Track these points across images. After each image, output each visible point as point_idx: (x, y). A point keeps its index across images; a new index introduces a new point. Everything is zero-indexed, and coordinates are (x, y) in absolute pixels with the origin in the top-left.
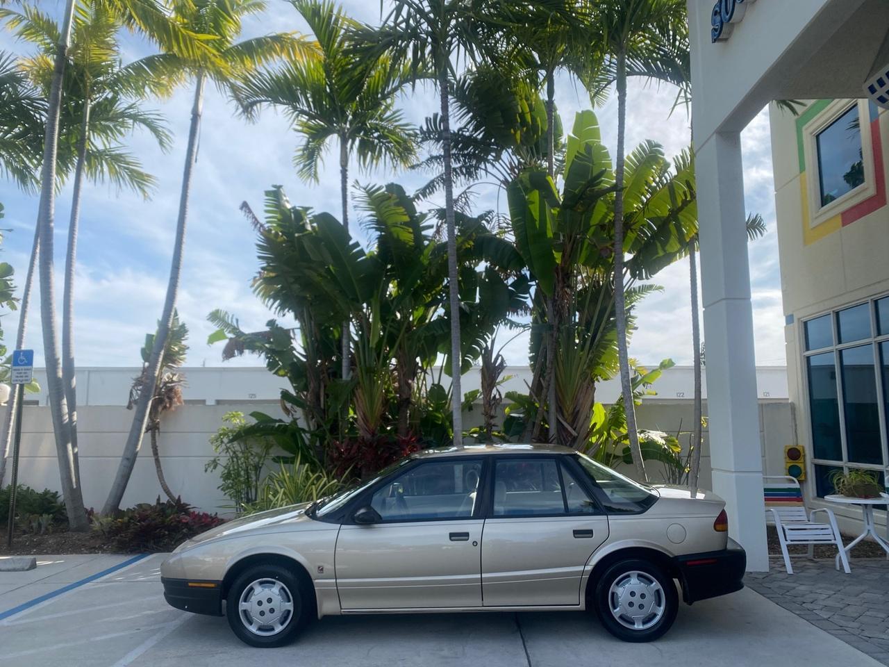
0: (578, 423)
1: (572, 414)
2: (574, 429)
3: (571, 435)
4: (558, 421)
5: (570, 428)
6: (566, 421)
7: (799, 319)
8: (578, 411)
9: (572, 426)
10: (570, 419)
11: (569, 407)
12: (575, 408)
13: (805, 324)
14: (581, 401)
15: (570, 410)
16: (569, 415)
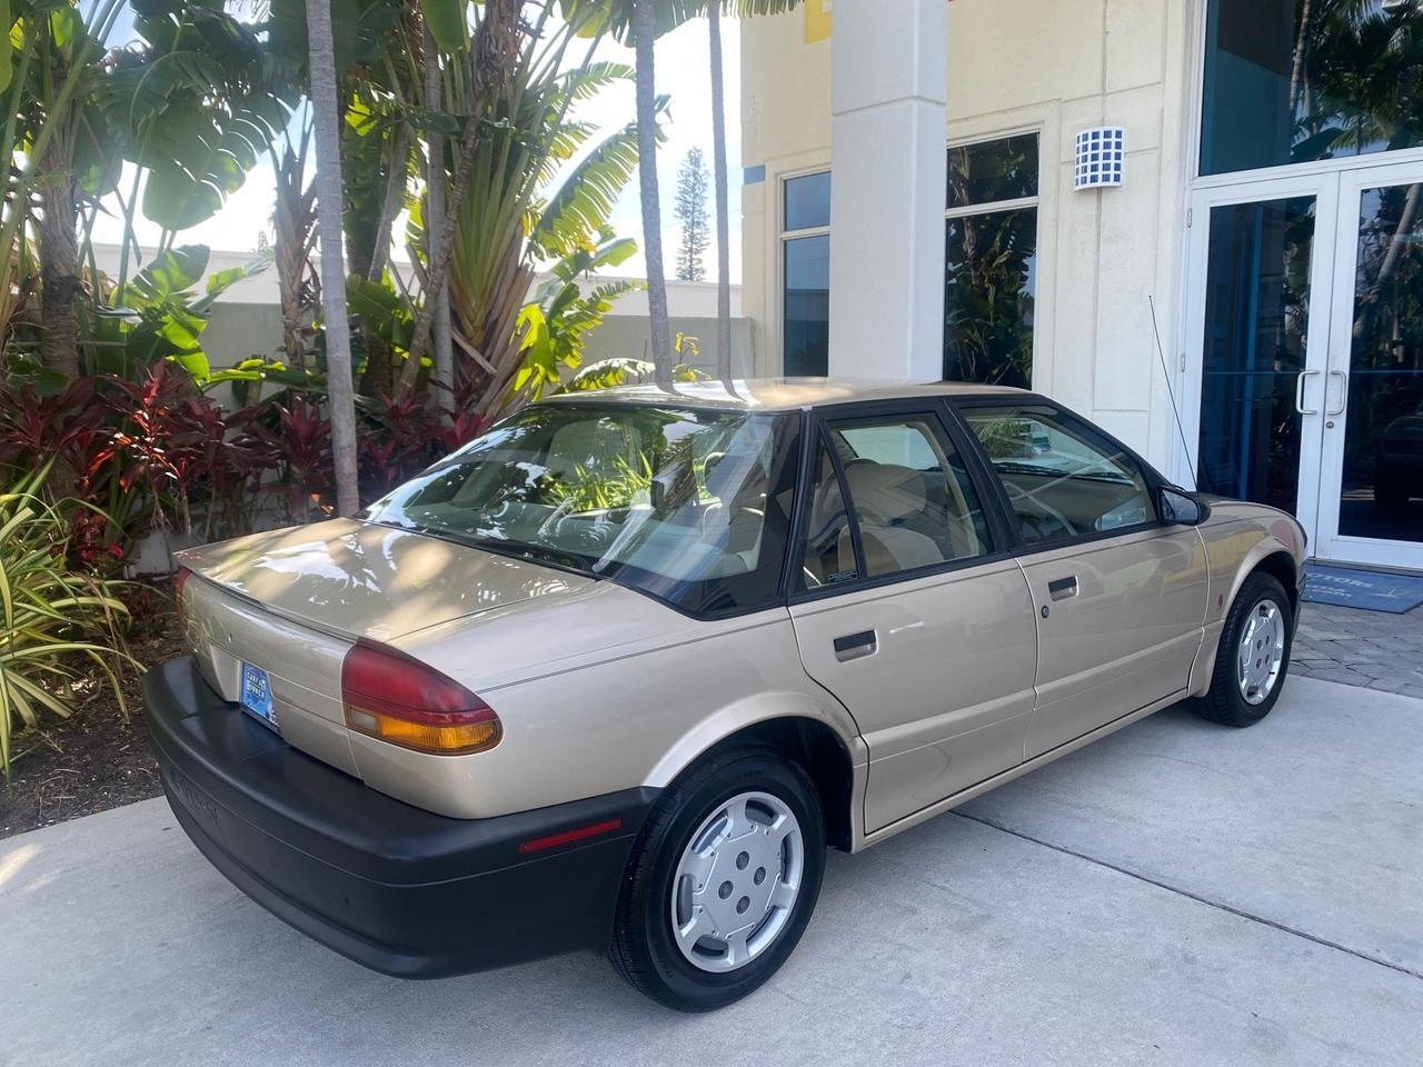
0: (494, 348)
1: (483, 329)
2: (488, 359)
3: (482, 369)
4: (455, 344)
5: (480, 359)
6: (469, 341)
7: (777, 174)
8: (497, 320)
9: (483, 354)
10: (478, 338)
11: (475, 310)
12: (490, 313)
13: (785, 182)
14: (501, 300)
15: (479, 320)
16: (476, 330)
